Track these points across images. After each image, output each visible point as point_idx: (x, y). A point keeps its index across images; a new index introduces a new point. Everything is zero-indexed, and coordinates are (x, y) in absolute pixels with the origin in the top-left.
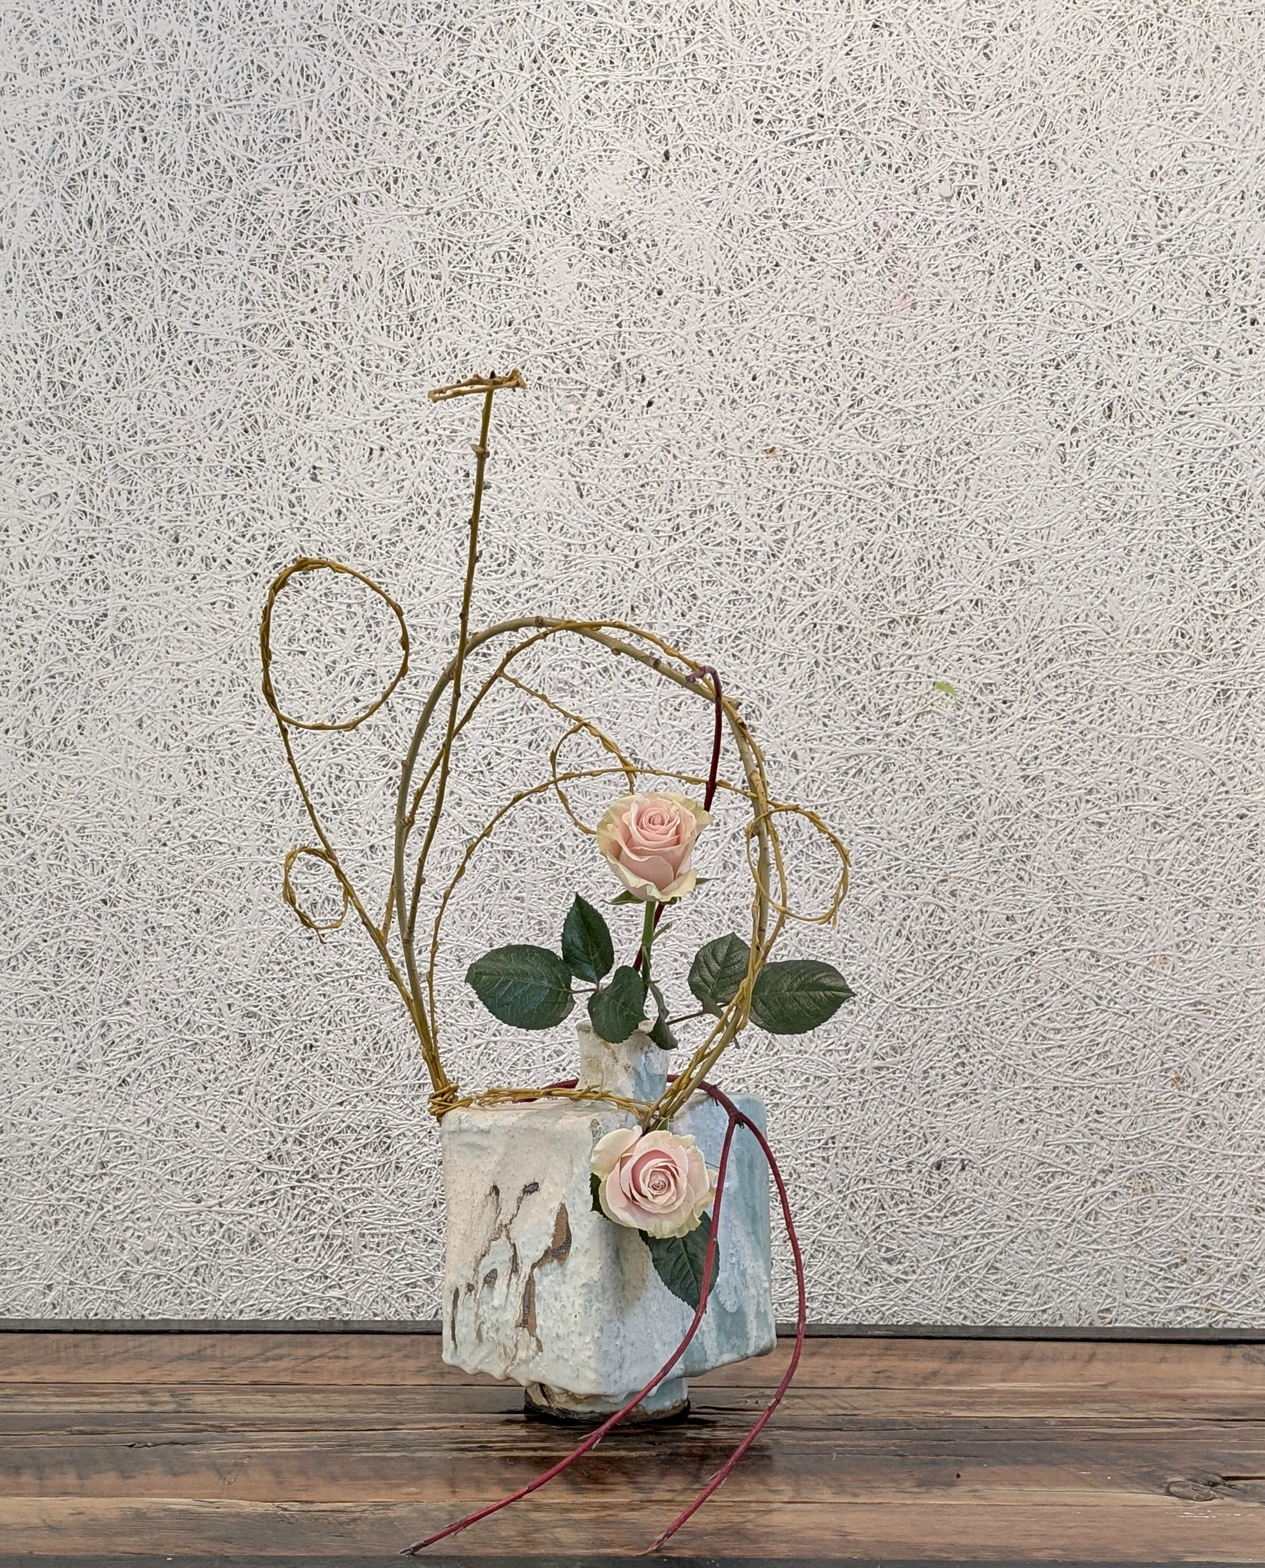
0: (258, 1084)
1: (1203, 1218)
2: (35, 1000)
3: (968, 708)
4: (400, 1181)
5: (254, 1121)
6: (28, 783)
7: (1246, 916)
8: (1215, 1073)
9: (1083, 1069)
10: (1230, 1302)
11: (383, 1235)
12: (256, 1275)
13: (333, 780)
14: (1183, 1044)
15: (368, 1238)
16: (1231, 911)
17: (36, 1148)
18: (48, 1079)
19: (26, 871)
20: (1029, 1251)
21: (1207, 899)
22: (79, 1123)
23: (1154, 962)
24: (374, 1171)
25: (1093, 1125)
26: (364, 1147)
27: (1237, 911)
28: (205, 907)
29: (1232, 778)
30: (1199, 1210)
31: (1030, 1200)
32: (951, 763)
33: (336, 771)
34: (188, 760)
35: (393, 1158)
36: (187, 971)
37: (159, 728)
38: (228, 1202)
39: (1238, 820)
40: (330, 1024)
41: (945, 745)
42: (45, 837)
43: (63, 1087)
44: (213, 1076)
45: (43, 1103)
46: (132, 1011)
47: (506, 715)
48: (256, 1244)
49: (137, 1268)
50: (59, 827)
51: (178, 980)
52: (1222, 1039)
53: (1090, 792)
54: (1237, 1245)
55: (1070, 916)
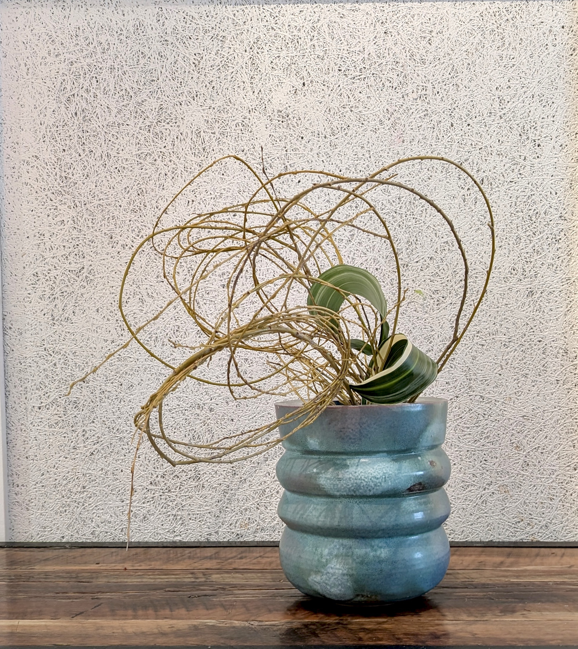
0: (146, 454)
1: (529, 503)
2: (56, 421)
3: (429, 300)
4: (204, 492)
5: (145, 469)
6: (53, 335)
7: (543, 381)
8: (532, 444)
9: (479, 443)
10: (541, 537)
11: (198, 514)
12: (146, 531)
13: (175, 331)
14: (519, 432)
15: (191, 515)
16: (537, 379)
17: (57, 481)
18: (61, 453)
19: (52, 370)
20: (459, 517)
21: (527, 374)
22: (74, 471)
23: (506, 400)
24: (194, 488)
25: (483, 466)
26: (189, 478)
27: (539, 379)
28: (124, 383)
29: (535, 326)
30: (527, 499)
31: (459, 496)
32: (422, 322)
33: (176, 328)
34: (117, 325)
35: (201, 483)
36: (117, 409)
37: (105, 312)
38: (134, 502)
39: (538, 343)
40: (175, 429)
41: (420, 315)
42: (60, 356)
43: (68, 456)
44: (128, 451)
45: (60, 463)
46: (95, 425)
47: (244, 305)
48: (146, 519)
49: (98, 529)
50: (65, 352)
51: (113, 413)
52: (534, 430)
53: (478, 332)
54: (543, 514)
55: (472, 382)
